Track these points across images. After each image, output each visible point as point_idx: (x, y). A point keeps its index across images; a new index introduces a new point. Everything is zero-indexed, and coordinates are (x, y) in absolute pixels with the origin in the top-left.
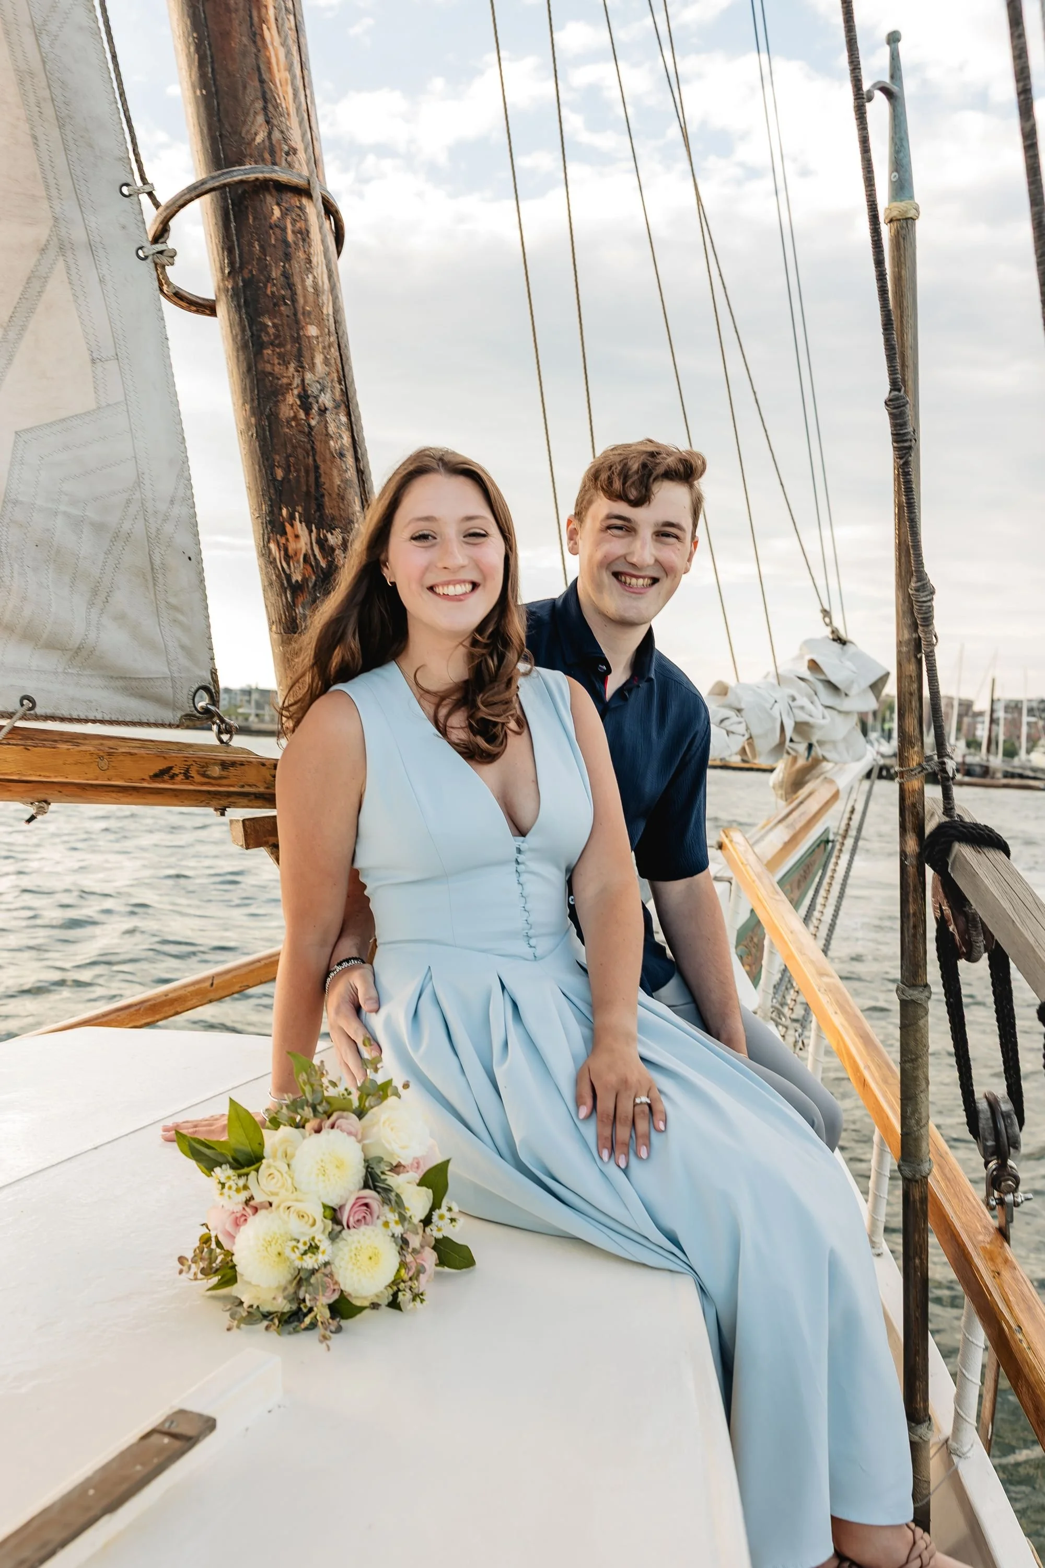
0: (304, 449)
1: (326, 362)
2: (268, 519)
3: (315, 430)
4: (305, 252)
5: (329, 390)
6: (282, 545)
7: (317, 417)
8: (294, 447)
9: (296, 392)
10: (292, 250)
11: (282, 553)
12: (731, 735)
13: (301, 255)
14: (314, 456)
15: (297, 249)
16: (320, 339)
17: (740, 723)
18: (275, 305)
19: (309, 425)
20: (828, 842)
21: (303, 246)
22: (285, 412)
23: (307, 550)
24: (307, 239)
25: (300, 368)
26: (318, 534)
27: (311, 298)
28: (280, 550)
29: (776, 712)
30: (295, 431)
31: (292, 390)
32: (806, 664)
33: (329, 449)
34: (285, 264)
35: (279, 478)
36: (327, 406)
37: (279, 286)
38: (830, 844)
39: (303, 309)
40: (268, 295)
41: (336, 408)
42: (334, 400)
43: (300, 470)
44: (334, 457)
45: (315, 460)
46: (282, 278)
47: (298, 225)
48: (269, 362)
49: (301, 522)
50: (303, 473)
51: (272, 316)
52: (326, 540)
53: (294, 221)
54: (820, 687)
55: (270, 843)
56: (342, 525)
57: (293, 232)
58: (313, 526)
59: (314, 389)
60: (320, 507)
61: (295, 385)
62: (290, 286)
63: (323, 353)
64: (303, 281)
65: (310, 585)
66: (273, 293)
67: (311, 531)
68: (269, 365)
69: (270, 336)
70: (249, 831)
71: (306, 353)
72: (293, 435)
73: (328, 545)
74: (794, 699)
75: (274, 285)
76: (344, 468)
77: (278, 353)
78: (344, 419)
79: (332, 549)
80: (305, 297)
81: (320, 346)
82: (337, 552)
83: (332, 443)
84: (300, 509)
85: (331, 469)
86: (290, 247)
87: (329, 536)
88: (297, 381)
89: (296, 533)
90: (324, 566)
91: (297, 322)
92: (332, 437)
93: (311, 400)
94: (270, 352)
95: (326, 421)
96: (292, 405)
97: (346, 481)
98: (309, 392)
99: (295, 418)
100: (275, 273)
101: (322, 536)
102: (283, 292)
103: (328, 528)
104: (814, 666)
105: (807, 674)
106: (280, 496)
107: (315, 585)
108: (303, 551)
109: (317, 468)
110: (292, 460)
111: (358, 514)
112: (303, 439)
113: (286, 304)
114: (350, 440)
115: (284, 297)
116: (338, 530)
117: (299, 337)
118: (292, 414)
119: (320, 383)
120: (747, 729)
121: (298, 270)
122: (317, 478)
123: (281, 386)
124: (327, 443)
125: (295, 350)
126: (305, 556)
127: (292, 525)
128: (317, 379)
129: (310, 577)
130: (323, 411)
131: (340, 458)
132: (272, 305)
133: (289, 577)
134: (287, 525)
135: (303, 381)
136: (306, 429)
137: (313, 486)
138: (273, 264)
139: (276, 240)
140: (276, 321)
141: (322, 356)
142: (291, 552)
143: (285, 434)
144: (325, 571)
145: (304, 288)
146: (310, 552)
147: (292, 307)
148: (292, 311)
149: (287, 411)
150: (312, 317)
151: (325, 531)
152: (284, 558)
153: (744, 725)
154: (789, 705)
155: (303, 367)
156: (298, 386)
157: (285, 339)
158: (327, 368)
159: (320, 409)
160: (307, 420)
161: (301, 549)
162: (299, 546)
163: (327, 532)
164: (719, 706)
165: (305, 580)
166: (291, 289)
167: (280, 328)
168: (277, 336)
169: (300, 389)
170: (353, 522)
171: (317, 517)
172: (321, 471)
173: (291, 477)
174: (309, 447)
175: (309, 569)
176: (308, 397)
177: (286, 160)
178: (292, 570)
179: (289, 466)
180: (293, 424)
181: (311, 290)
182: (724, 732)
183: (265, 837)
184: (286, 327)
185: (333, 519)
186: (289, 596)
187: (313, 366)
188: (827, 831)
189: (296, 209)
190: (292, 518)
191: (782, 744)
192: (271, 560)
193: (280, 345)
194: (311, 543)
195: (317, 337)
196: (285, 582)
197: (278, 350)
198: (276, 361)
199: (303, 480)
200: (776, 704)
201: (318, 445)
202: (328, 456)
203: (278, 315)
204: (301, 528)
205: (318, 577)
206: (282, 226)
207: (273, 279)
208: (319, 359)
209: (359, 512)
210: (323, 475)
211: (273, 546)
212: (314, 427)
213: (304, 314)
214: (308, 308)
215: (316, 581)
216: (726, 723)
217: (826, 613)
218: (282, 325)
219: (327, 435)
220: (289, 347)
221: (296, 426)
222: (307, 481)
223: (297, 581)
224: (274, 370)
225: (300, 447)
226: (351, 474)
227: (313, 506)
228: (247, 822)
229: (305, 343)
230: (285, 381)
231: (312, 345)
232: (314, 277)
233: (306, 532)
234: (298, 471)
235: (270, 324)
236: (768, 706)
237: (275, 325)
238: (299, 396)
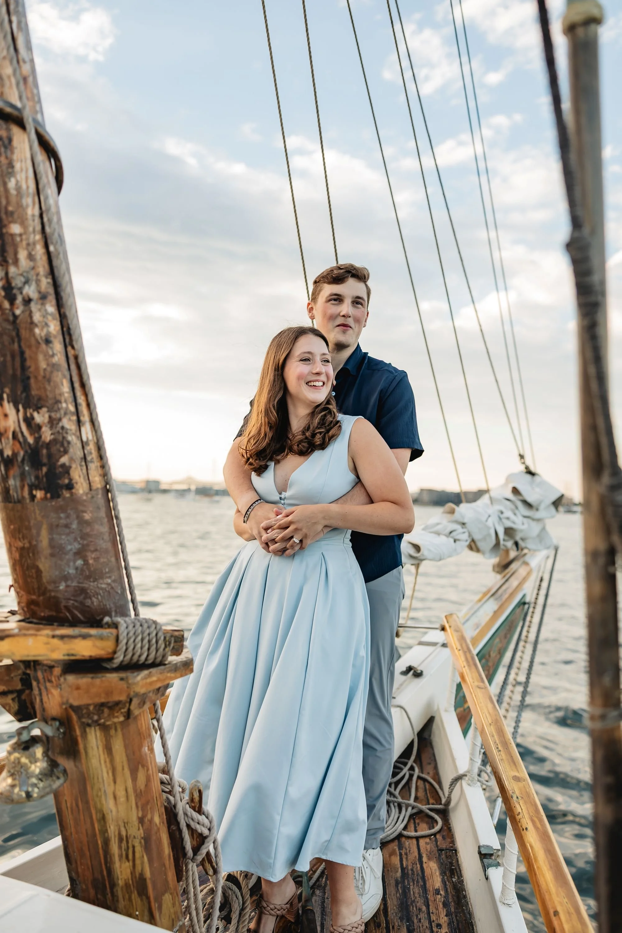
0: (9, 336)
1: (31, 257)
3: (20, 318)
4: (7, 158)
5: (34, 282)
7: (21, 308)
12: (457, 542)
13: (3, 160)
14: (19, 342)
16: (24, 237)
19: (13, 314)
20: (524, 603)
21: (5, 152)
23: (15, 428)
25: (4, 262)
26: (25, 413)
27: (14, 200)
29: (490, 523)
32: (510, 489)
33: (35, 336)
36: (31, 297)
38: (526, 606)
39: (6, 208)
41: (41, 298)
42: (41, 291)
43: (6, 355)
44: (40, 343)
45: (20, 346)
49: (9, 402)
50: (9, 358)
52: (33, 418)
54: (520, 505)
56: (48, 405)
58: (21, 406)
59: (18, 282)
60: (26, 388)
63: (27, 249)
65: (20, 459)
67: (18, 411)
71: (10, 249)
73: (35, 423)
74: (502, 513)
76: (51, 353)
78: (52, 308)
79: (39, 427)
80: (7, 198)
81: (24, 243)
82: (44, 429)
83: (37, 331)
84: (7, 390)
85: (36, 354)
87: (36, 415)
89: (5, 412)
90: (31, 442)
92: (37, 325)
93: (15, 291)
95: (31, 312)
97: (55, 367)
98: (13, 284)
101: (28, 415)
103: (35, 407)
104: (515, 491)
105: (510, 496)
107: (23, 459)
108: (12, 429)
109: (22, 353)
111: (66, 394)
112: (7, 327)
116: (44, 410)
117: (2, 234)
119: (24, 277)
120: (470, 535)
122: (23, 360)
124: (31, 330)
126: (14, 433)
127: (1, 405)
128: (20, 272)
129: (18, 452)
130: (28, 301)
131: (46, 344)
133: (1, 452)
135: (7, 274)
136: (11, 318)
137: (19, 370)
141: (26, 252)
144: (32, 446)
145: (7, 190)
146: (18, 429)
150: (15, 216)
151: (31, 410)
153: (467, 533)
154: (499, 517)
155: (6, 262)
156: (2, 278)
158: (32, 264)
159: (24, 300)
160: (12, 310)
161: (10, 427)
162: (8, 425)
163: (34, 411)
164: (449, 522)
165: (15, 455)
169: (4, 281)
170: (60, 402)
171: (24, 397)
172: (27, 356)
174: (14, 334)
175: (18, 445)
176: (13, 289)
178: (4, 446)
181: (14, 192)
182: (452, 540)
185: (40, 399)
186: (3, 469)
187: (16, 262)
188: (524, 596)
190: (1, 398)
191: (495, 544)
194: (19, 422)
195: (21, 235)
199: (9, 365)
200: (490, 518)
201: (23, 332)
202: (33, 342)
204: (8, 408)
205: (26, 452)
208: (22, 255)
209: (67, 392)
210: (28, 359)
212: (19, 316)
213: (6, 213)
214: (10, 209)
215: (24, 455)
216: (454, 534)
217: (522, 457)
219: (32, 323)
221: (1, 315)
222: (13, 365)
223: (8, 456)
225: (5, 334)
226: (59, 358)
227: (20, 388)
229: (8, 239)
231: (16, 242)
232: (17, 182)
233: (14, 411)
234: (4, 356)
236: (484, 519)
238: (4, 288)
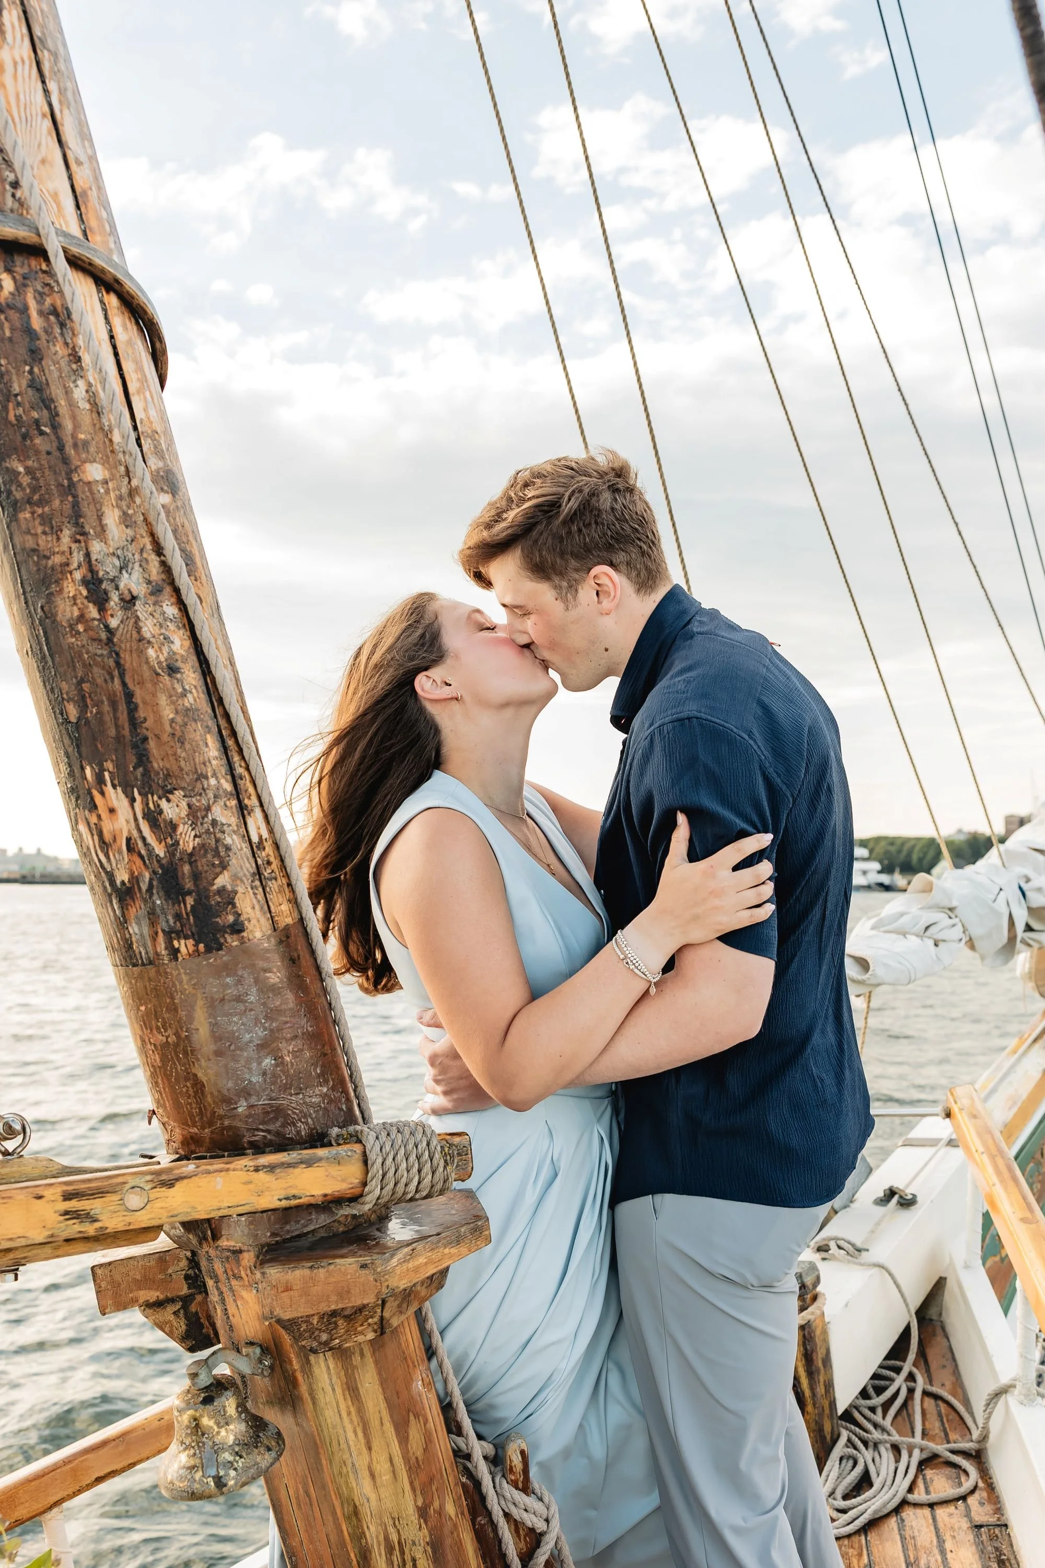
0: (103, 668)
1: (127, 521)
2: (69, 786)
3: (119, 634)
4: (66, 344)
5: (137, 565)
6: (94, 826)
7: (120, 614)
8: (87, 666)
9: (78, 575)
10: (42, 343)
11: (96, 838)
12: (941, 944)
13: (59, 349)
14: (122, 676)
15: (51, 339)
16: (111, 485)
17: (954, 925)
18: (25, 437)
19: (107, 627)
21: (62, 334)
22: (66, 611)
23: (129, 831)
24: (68, 322)
25: (80, 536)
26: (145, 804)
27: (86, 419)
28: (92, 835)
29: (1002, 901)
30: (84, 638)
31: (71, 573)
33: (147, 662)
34: (32, 368)
35: (73, 719)
36: (135, 594)
37: (27, 405)
39: (74, 436)
40: (10, 423)
41: (152, 594)
42: (149, 582)
43: (102, 702)
44: (158, 674)
45: (124, 684)
46: (30, 392)
47: (48, 301)
48: (28, 532)
49: (114, 787)
50: (106, 707)
51: (23, 455)
52: (159, 811)
53: (40, 297)
55: (141, 1301)
56: (183, 784)
57: (41, 313)
58: (135, 790)
59: (108, 568)
60: (143, 758)
61: (75, 565)
62: (47, 403)
63: (119, 507)
64: (68, 392)
65: (144, 887)
66: (19, 418)
67: (133, 800)
68: (29, 537)
69: (24, 490)
70: (103, 1284)
71: (88, 511)
72: (83, 646)
73: (165, 820)
74: (1026, 881)
75: (19, 404)
76: (179, 689)
77: (39, 516)
78: (171, 610)
79: (173, 826)
80: (74, 417)
81: (113, 495)
82: (181, 829)
83: (151, 652)
84: (109, 765)
85: (154, 695)
86: (38, 339)
87: (163, 804)
88: (77, 557)
89: (110, 805)
90: (162, 855)
91: (65, 460)
92: (149, 642)
93: (105, 585)
94: (28, 515)
95: (138, 618)
96: (74, 598)
97: (189, 714)
98: (101, 574)
99: (82, 618)
100: (18, 385)
101: (151, 805)
102: (35, 415)
103: (160, 792)
106: (78, 746)
107: (151, 887)
108: (125, 834)
109: (129, 696)
110: (86, 686)
111: (214, 762)
112: (99, 652)
113: (42, 433)
114: (188, 643)
115: (37, 423)
116: (179, 793)
117: (72, 485)
118: (76, 613)
119: (118, 557)
120: (965, 930)
121: (56, 374)
122: (132, 709)
123: (53, 568)
124: (141, 652)
125: (67, 507)
126: (129, 840)
127: (102, 793)
128: (111, 551)
129: (140, 874)
130: (130, 601)
131: (169, 675)
132: (19, 438)
133: (111, 876)
134: (95, 793)
135: (88, 555)
136: (104, 635)
137: (126, 725)
138: (13, 371)
139: (12, 330)
140: (30, 463)
141: (117, 512)
142: (107, 837)
143: (71, 647)
144: (164, 862)
145: (72, 404)
146: (135, 834)
147: (53, 437)
148: (55, 444)
149: (68, 609)
150: (92, 449)
151: (155, 798)
152: (100, 847)
153: (960, 927)
154: (1020, 888)
155: (84, 534)
156: (79, 567)
157: (48, 491)
158: (129, 532)
159: (122, 599)
160: (102, 620)
161: (121, 830)
162: (117, 826)
163: (160, 798)
164: (922, 909)
165: (135, 879)
166: (48, 408)
167: (38, 475)
168: (35, 489)
169: (84, 570)
170: (205, 777)
171: (139, 777)
172: (138, 699)
173: (89, 715)
174: (111, 663)
175: (138, 861)
176: (101, 581)
177: (13, 196)
178: (114, 865)
179: (83, 697)
180: (81, 628)
181: (84, 405)
182: (931, 942)
183: (131, 1292)
184: (47, 472)
185: (167, 775)
186: (116, 907)
187: (102, 530)
189: (41, 275)
190: (100, 781)
191: (1012, 939)
192: (85, 850)
193: (41, 503)
194: (136, 819)
195: (106, 482)
196: (107, 884)
197: (40, 511)
198: (39, 530)
199: (108, 718)
200: (1002, 893)
201: (128, 660)
202: (147, 674)
203: (31, 453)
204: (115, 797)
205: (154, 873)
206: (19, 305)
207: (16, 395)
208: (112, 518)
209: (217, 758)
210: (141, 705)
211: (82, 827)
212: (116, 629)
213: (75, 445)
214: (82, 436)
215: (151, 880)
216: (933, 930)
218: (41, 468)
219: (141, 639)
220: (56, 503)
221: (85, 630)
222: (116, 718)
223: (123, 883)
224: (38, 545)
225: (97, 664)
226: (196, 698)
227: (132, 759)
228: (99, 1272)
229: (83, 493)
230: (57, 559)
231: (97, 496)
232: (89, 386)
233: (125, 802)
234: (98, 704)
235: (21, 469)
236: (991, 896)
237: (29, 471)
238: (85, 582)
